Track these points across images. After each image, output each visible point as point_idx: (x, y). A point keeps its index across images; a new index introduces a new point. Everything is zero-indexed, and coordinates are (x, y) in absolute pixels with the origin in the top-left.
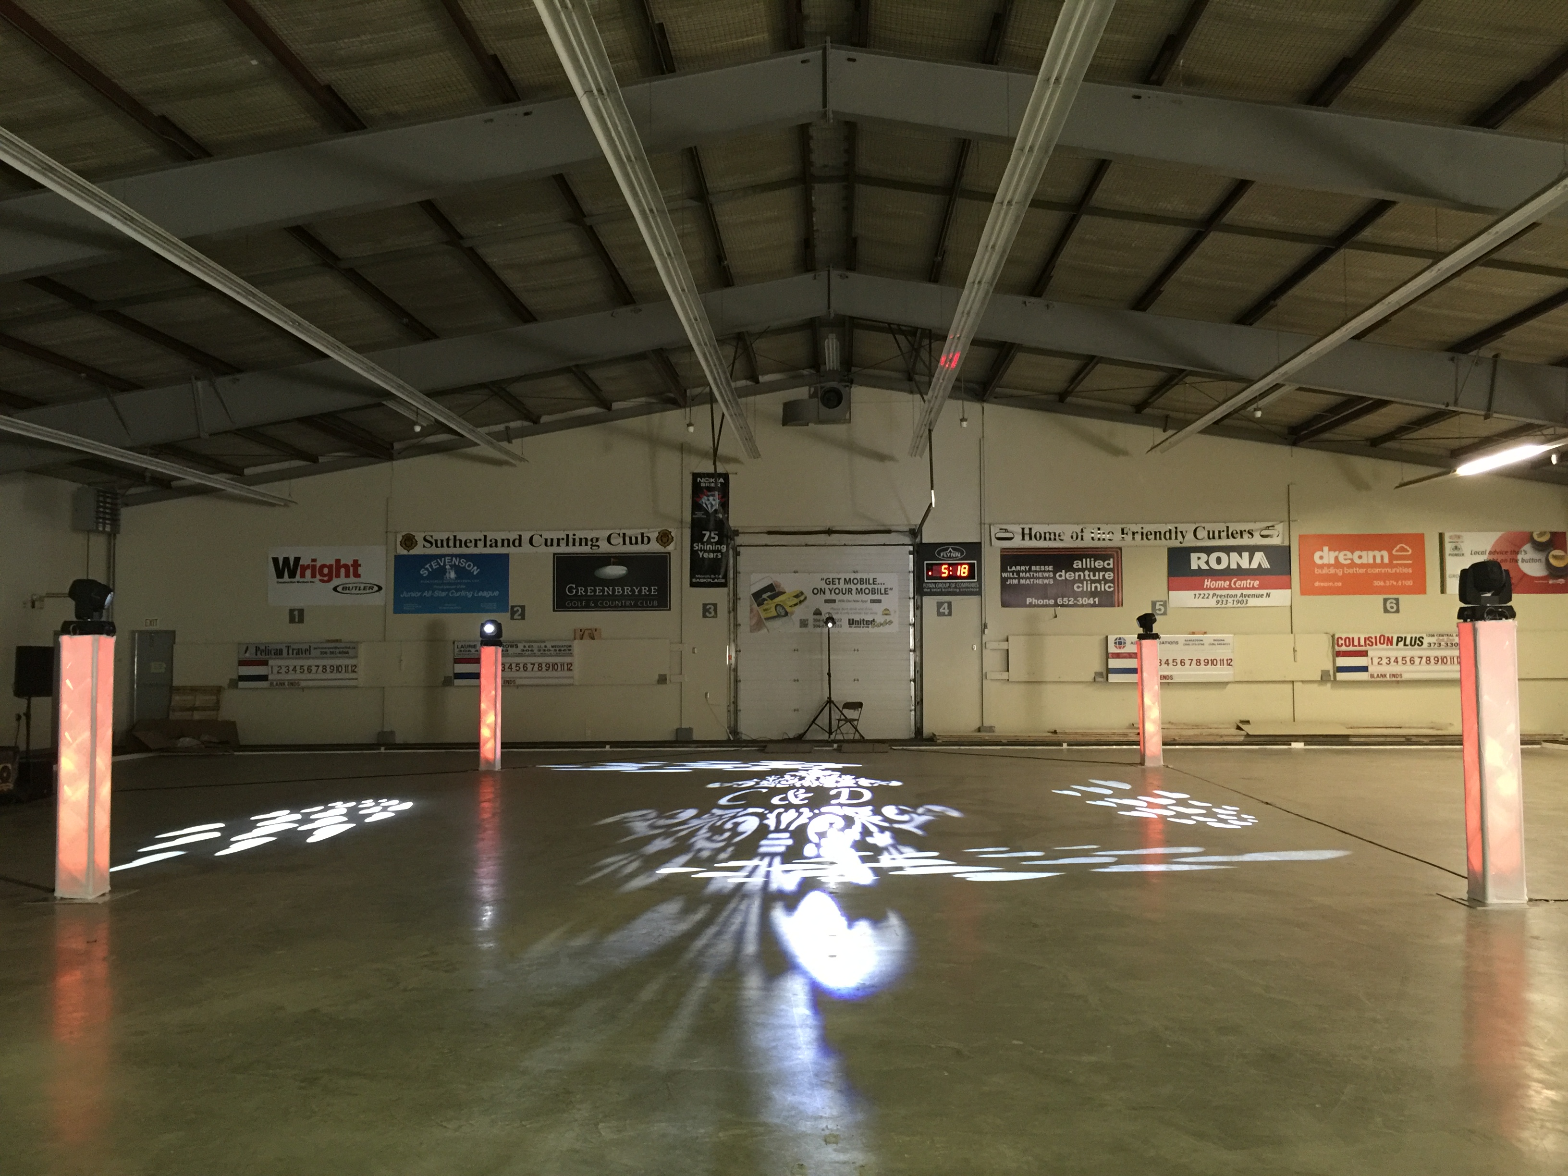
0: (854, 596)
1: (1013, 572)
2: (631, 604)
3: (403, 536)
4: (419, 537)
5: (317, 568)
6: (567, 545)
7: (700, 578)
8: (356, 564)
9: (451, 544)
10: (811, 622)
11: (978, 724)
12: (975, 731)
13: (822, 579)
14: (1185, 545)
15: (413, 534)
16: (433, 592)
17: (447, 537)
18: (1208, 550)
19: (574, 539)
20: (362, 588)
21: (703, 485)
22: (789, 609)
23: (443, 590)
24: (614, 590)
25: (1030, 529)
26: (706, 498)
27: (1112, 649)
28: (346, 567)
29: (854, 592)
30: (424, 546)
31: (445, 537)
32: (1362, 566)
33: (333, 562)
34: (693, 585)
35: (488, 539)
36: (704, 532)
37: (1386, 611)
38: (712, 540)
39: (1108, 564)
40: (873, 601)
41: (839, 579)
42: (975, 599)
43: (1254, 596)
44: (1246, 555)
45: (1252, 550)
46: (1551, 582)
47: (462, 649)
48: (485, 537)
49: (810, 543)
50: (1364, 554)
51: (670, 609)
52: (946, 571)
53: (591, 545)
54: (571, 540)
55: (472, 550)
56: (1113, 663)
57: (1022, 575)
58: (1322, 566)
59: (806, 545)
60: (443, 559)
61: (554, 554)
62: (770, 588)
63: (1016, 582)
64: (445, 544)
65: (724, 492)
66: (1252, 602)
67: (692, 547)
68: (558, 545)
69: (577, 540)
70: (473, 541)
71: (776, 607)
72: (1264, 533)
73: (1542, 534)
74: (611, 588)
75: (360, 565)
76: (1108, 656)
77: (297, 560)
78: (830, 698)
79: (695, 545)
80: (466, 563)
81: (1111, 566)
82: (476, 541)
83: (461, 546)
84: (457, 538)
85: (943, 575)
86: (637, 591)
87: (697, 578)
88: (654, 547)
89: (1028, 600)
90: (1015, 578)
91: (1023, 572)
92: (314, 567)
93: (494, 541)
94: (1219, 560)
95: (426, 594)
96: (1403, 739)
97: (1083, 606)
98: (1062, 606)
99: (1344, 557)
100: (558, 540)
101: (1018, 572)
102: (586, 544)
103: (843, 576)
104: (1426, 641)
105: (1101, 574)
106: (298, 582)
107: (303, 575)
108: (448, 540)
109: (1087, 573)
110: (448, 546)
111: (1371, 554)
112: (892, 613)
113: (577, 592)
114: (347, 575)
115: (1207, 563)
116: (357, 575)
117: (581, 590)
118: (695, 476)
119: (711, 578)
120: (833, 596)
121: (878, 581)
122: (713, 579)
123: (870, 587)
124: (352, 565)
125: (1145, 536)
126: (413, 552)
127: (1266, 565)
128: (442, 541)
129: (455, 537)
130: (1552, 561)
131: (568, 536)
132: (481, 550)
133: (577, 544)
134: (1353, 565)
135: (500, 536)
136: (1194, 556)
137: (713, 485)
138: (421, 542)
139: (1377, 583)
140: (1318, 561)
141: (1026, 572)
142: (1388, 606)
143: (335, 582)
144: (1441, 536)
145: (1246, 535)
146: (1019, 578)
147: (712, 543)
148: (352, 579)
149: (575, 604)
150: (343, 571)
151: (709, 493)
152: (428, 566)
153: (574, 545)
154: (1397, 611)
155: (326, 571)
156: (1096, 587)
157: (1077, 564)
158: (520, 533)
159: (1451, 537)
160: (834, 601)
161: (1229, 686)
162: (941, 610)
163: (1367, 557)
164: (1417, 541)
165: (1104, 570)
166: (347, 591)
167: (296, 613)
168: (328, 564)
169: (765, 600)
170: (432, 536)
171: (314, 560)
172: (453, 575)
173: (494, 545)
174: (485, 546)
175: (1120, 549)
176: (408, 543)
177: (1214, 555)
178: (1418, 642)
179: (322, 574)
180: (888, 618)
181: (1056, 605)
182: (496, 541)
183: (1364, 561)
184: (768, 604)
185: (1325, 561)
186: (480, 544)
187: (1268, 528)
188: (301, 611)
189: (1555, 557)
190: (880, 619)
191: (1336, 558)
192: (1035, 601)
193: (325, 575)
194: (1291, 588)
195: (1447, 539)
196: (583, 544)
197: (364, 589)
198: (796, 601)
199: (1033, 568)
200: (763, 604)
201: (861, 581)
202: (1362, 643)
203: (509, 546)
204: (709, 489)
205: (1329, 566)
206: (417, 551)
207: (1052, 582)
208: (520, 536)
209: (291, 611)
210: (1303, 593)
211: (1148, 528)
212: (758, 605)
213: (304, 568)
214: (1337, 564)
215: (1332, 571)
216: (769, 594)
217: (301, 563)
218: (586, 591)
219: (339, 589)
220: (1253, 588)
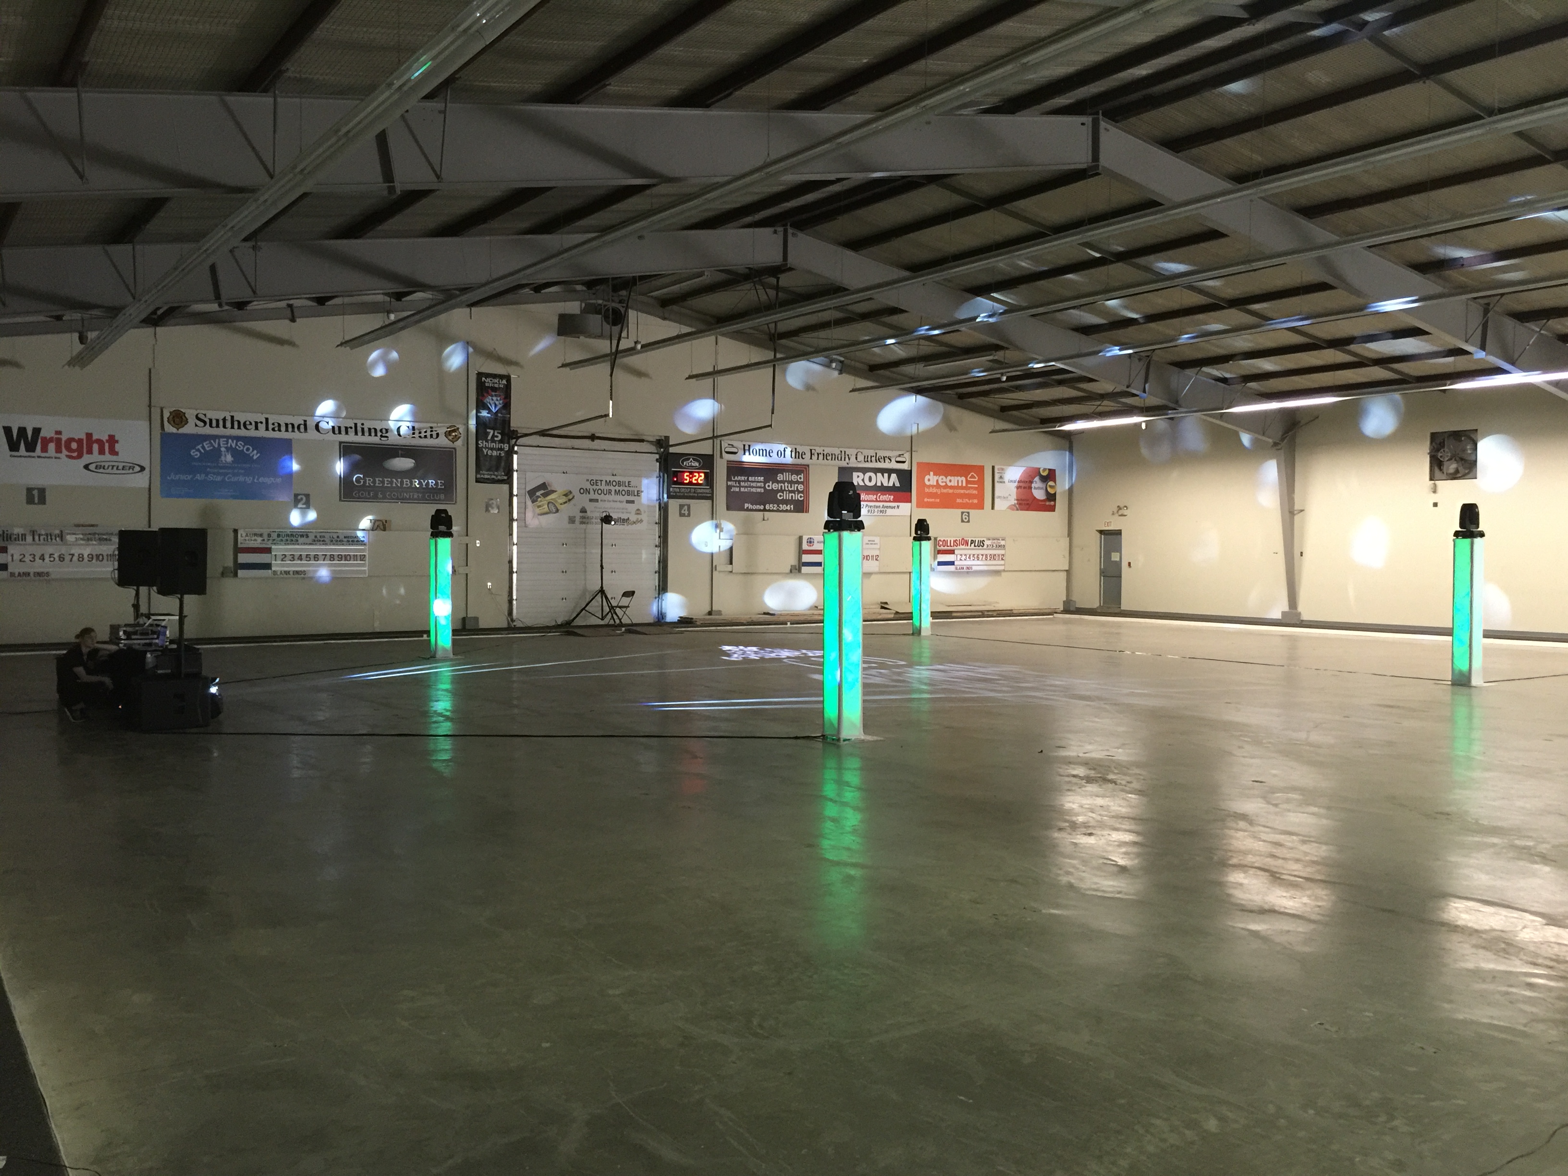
0: (613, 497)
1: (736, 481)
2: (418, 496)
3: (171, 413)
4: (190, 414)
5: (63, 442)
6: (356, 433)
7: (484, 474)
8: (112, 440)
9: (228, 424)
10: (578, 519)
11: (708, 609)
12: (706, 615)
13: (588, 480)
14: (850, 465)
15: (182, 410)
16: (207, 475)
17: (223, 417)
18: (864, 471)
19: (363, 429)
20: (120, 468)
21: (487, 385)
22: (559, 507)
23: (218, 474)
24: (402, 483)
25: (749, 446)
26: (490, 397)
27: (805, 547)
28: (99, 442)
29: (613, 493)
30: (196, 425)
31: (221, 418)
32: (951, 487)
33: (83, 437)
34: (478, 481)
35: (270, 422)
36: (488, 430)
37: (963, 521)
38: (496, 439)
39: (800, 478)
40: (628, 502)
41: (601, 481)
42: (708, 503)
43: (890, 507)
44: (886, 475)
45: (890, 471)
46: (1047, 503)
47: (247, 538)
48: (267, 419)
49: (576, 447)
50: (952, 478)
51: (456, 502)
52: (688, 478)
53: (382, 436)
54: (359, 429)
55: (252, 433)
56: (806, 558)
57: (742, 484)
58: (929, 486)
59: (573, 448)
60: (217, 441)
61: (340, 443)
62: (543, 486)
63: (737, 490)
64: (221, 423)
65: (506, 393)
66: (889, 512)
67: (477, 444)
68: (347, 433)
69: (366, 430)
70: (253, 424)
71: (549, 503)
72: (899, 459)
73: (1044, 470)
74: (399, 480)
75: (117, 442)
76: (802, 552)
77: (37, 431)
78: (602, 587)
79: (479, 442)
80: (244, 447)
81: (802, 480)
82: (256, 423)
83: (239, 428)
84: (235, 419)
85: (685, 482)
86: (424, 484)
87: (481, 474)
88: (443, 441)
89: (746, 505)
90: (737, 487)
91: (743, 481)
92: (58, 442)
93: (276, 425)
94: (870, 479)
95: (198, 477)
96: (980, 614)
97: (783, 511)
98: (769, 511)
99: (942, 480)
100: (346, 428)
101: (739, 482)
102: (376, 435)
103: (604, 478)
104: (987, 543)
105: (796, 485)
106: (39, 457)
107: (44, 449)
108: (224, 420)
109: (786, 484)
110: (224, 427)
111: (956, 478)
112: (642, 513)
113: (365, 482)
114: (102, 452)
115: (863, 480)
116: (113, 452)
117: (369, 480)
118: (480, 375)
119: (494, 475)
120: (596, 496)
121: (632, 484)
122: (497, 476)
123: (626, 489)
124: (107, 441)
125: (825, 456)
126: (181, 431)
127: (898, 484)
128: (217, 421)
129: (232, 417)
130: (1049, 489)
131: (356, 424)
132: (262, 433)
133: (367, 434)
134: (946, 486)
135: (283, 420)
136: (855, 474)
137: (496, 386)
138: (192, 421)
139: (959, 501)
140: (927, 483)
141: (744, 481)
142: (964, 517)
143: (86, 459)
144: (993, 467)
145: (887, 460)
146: (740, 487)
147: (494, 441)
148: (107, 456)
149: (362, 494)
150: (95, 447)
151: (493, 393)
152: (199, 447)
153: (363, 434)
154: (968, 521)
155: (74, 445)
156: (792, 496)
157: (780, 477)
158: (305, 418)
159: (998, 469)
160: (597, 501)
161: (873, 576)
162: (683, 512)
163: (955, 481)
164: (980, 470)
165: (798, 482)
166: (102, 470)
167: (35, 492)
168: (76, 438)
169: (538, 497)
170: (205, 415)
171: (59, 433)
172: (229, 458)
173: (276, 429)
174: (267, 429)
175: (808, 466)
176: (177, 420)
177: (868, 474)
178: (981, 544)
179: (69, 449)
180: (639, 517)
181: (765, 510)
182: (279, 425)
183: (952, 484)
184: (541, 501)
185: (931, 483)
186: (262, 427)
187: (900, 456)
188: (42, 491)
189: (1050, 486)
190: (633, 518)
191: (937, 481)
192: (750, 506)
193: (73, 451)
194: (911, 502)
195: (996, 471)
196: (373, 434)
197: (123, 468)
198: (564, 499)
199: (750, 478)
200: (537, 501)
201: (619, 484)
202: (952, 544)
203: (293, 431)
204: (494, 389)
205: (933, 486)
206: (189, 429)
207: (763, 491)
208: (305, 421)
209: (29, 490)
210: (919, 506)
211: (828, 450)
212: (533, 502)
213: (46, 442)
214: (938, 486)
215: (935, 490)
216: (542, 492)
217: (42, 434)
218: (374, 482)
219: (92, 467)
220: (890, 501)
